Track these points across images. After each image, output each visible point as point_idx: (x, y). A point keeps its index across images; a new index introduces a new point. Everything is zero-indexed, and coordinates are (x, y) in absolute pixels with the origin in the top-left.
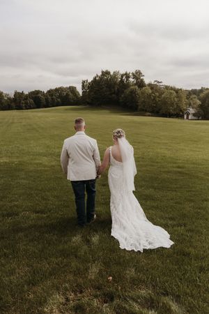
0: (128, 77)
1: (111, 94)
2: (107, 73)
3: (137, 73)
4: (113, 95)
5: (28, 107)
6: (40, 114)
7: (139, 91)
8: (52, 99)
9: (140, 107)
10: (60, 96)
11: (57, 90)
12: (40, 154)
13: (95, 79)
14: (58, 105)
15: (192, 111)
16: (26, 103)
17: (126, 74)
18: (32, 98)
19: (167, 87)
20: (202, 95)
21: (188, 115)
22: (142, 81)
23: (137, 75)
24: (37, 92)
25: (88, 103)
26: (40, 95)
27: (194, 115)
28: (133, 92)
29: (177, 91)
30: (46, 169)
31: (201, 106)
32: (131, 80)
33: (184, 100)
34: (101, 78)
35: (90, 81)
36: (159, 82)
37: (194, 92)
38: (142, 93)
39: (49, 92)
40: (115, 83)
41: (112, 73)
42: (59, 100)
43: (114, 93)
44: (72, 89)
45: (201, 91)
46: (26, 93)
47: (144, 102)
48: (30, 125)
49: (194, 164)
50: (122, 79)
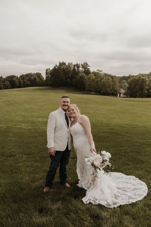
0: (78, 67)
1: (66, 79)
2: (64, 64)
3: (85, 64)
4: (68, 80)
5: (6, 87)
6: (15, 93)
7: (86, 77)
8: (24, 82)
9: (87, 88)
10: (29, 80)
11: (27, 75)
12: (20, 122)
13: (55, 68)
14: (28, 86)
15: (123, 91)
16: (4, 85)
17: (77, 65)
18: (9, 81)
19: (106, 75)
20: (129, 80)
21: (120, 94)
22: (88, 70)
23: (85, 66)
24: (12, 77)
25: (50, 85)
26: (14, 79)
27: (124, 94)
28: (81, 77)
29: (113, 77)
30: (26, 131)
31: (129, 88)
32: (81, 69)
33: (117, 84)
34: (59, 68)
35: (51, 69)
36: (100, 71)
37: (124, 78)
38: (89, 78)
39: (21, 76)
40: (69, 71)
41: (67, 64)
42: (29, 82)
43: (69, 78)
44: (39, 75)
45: (129, 77)
46: (4, 77)
47: (90, 85)
48: (9, 101)
49: (120, 127)
50: (74, 68)
